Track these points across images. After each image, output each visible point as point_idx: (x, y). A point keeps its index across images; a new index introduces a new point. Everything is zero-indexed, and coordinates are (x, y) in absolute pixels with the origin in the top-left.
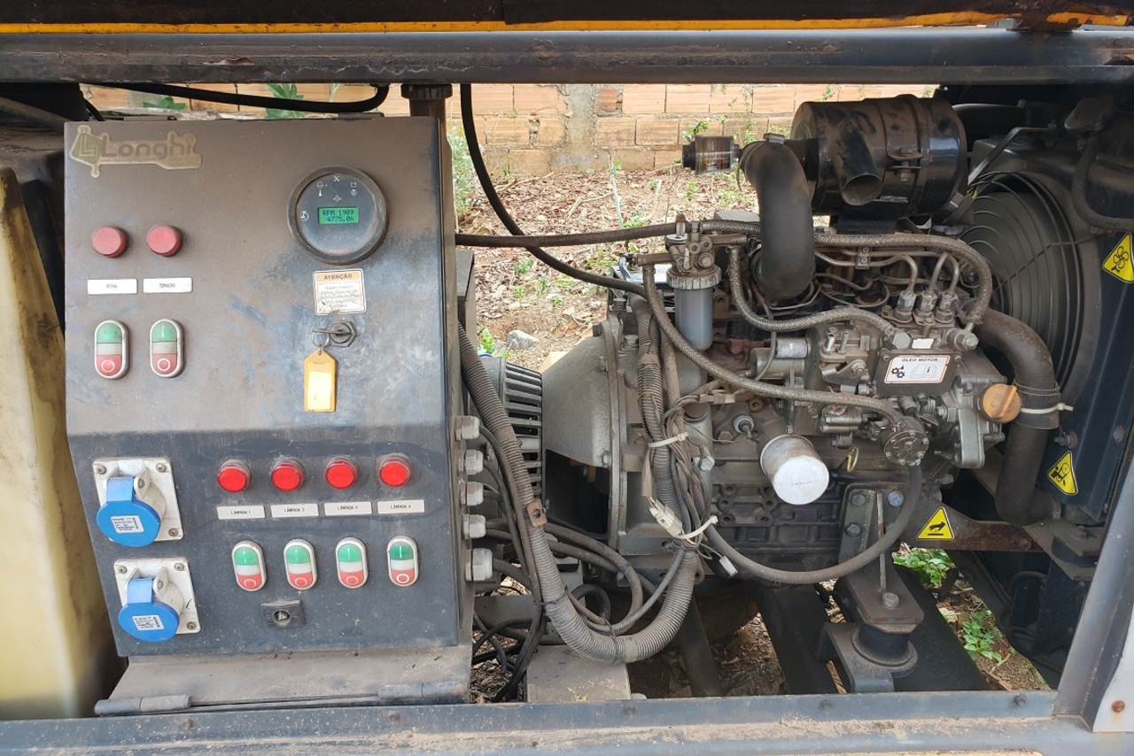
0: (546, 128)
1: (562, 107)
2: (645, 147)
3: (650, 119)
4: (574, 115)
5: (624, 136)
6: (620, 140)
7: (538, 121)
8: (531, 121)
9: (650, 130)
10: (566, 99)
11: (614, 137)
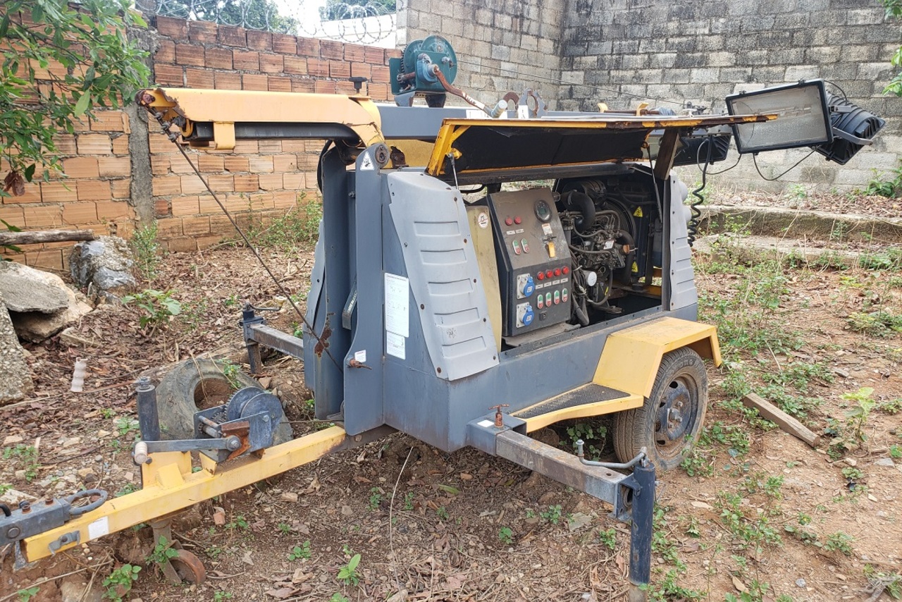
0: (122, 230)
1: (132, 215)
2: (190, 236)
3: (190, 218)
4: (142, 219)
5: (176, 230)
6: (173, 233)
7: (115, 225)
8: (111, 226)
9: (191, 225)
10: (135, 209)
11: (169, 231)
